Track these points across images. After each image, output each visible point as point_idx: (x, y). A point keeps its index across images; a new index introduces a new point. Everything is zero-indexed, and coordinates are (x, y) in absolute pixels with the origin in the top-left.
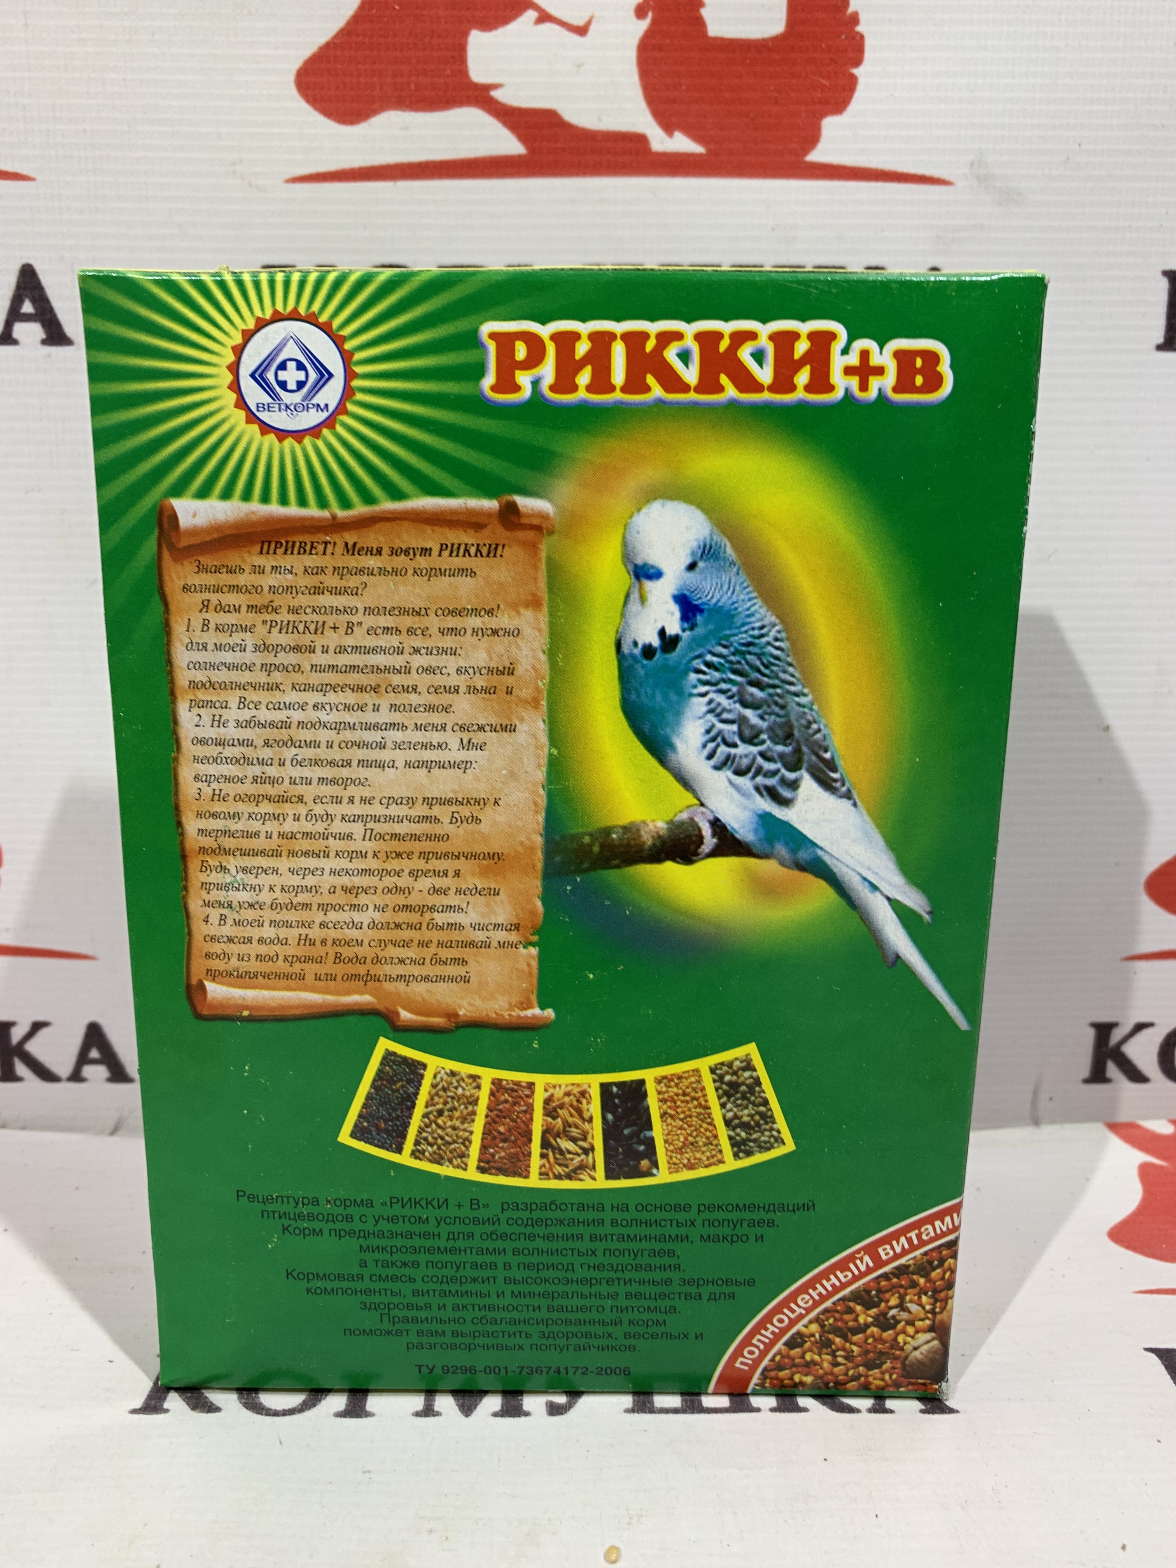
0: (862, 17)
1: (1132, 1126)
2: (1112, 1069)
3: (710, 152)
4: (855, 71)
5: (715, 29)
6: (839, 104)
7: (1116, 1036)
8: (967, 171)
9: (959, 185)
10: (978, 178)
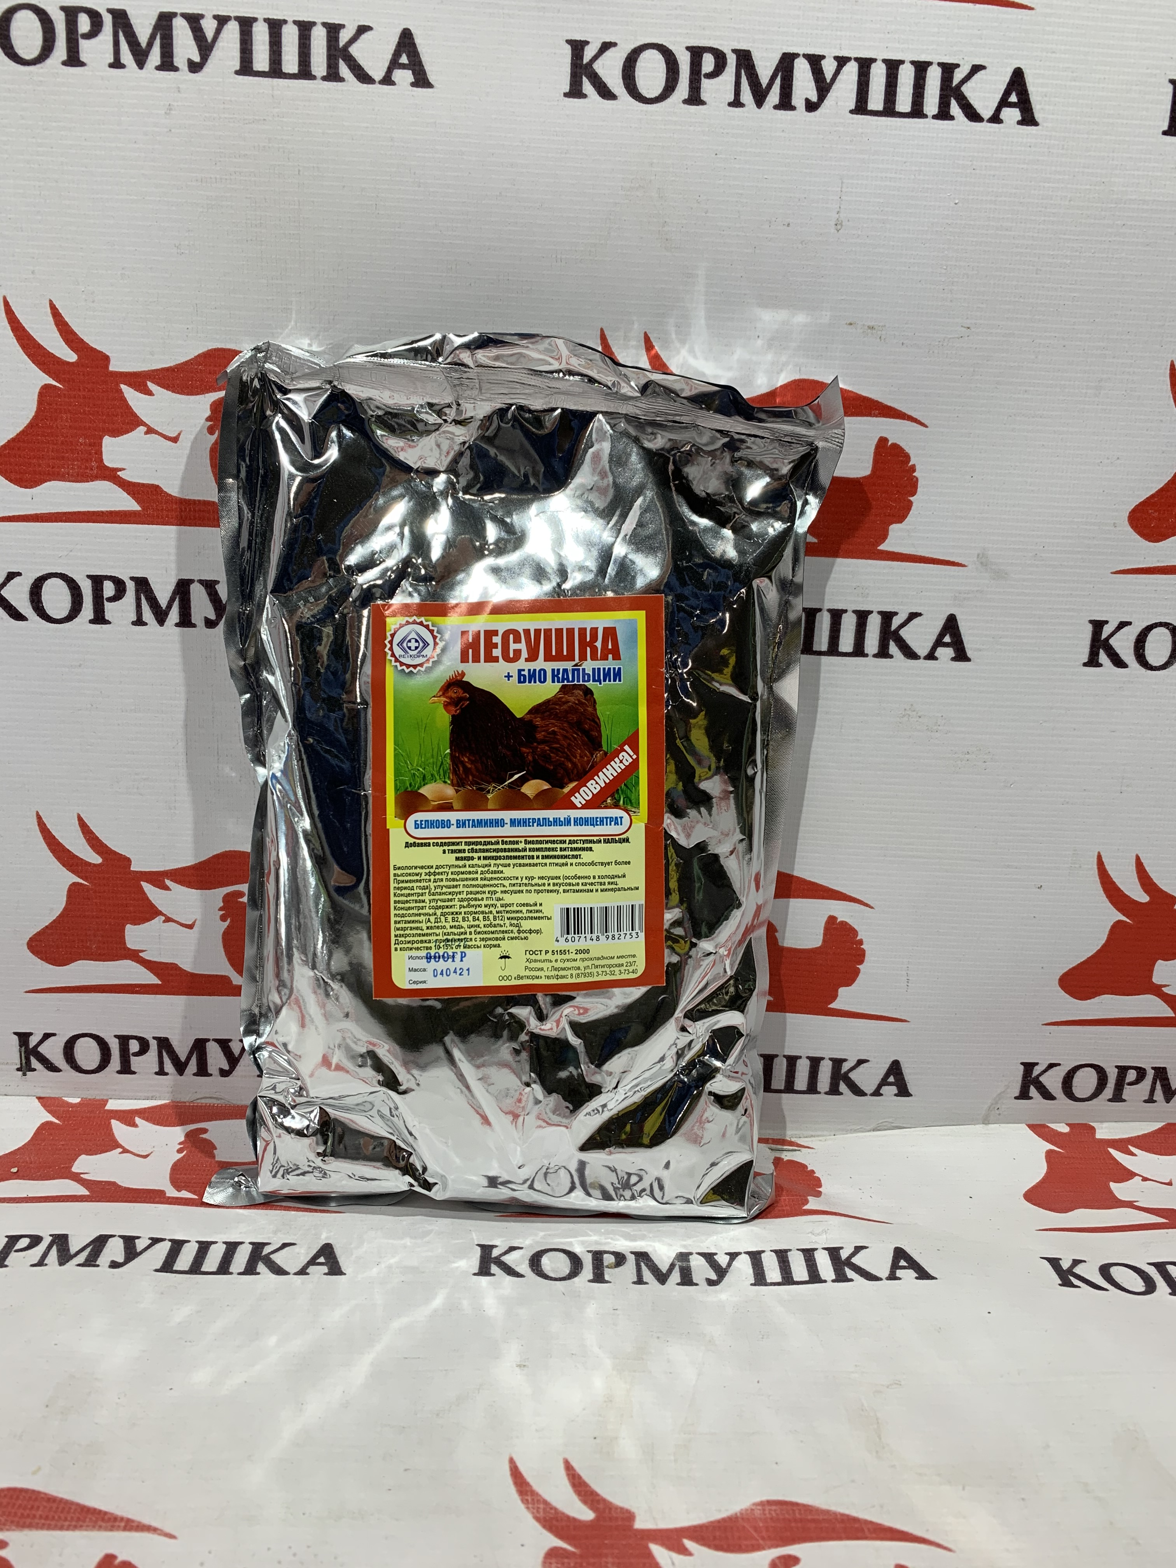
0: (917, 468)
1: (1044, 1126)
2: (1033, 1092)
3: (820, 542)
4: (911, 499)
6: (901, 517)
7: (1036, 1071)
8: (975, 559)
9: (970, 567)
10: (982, 563)
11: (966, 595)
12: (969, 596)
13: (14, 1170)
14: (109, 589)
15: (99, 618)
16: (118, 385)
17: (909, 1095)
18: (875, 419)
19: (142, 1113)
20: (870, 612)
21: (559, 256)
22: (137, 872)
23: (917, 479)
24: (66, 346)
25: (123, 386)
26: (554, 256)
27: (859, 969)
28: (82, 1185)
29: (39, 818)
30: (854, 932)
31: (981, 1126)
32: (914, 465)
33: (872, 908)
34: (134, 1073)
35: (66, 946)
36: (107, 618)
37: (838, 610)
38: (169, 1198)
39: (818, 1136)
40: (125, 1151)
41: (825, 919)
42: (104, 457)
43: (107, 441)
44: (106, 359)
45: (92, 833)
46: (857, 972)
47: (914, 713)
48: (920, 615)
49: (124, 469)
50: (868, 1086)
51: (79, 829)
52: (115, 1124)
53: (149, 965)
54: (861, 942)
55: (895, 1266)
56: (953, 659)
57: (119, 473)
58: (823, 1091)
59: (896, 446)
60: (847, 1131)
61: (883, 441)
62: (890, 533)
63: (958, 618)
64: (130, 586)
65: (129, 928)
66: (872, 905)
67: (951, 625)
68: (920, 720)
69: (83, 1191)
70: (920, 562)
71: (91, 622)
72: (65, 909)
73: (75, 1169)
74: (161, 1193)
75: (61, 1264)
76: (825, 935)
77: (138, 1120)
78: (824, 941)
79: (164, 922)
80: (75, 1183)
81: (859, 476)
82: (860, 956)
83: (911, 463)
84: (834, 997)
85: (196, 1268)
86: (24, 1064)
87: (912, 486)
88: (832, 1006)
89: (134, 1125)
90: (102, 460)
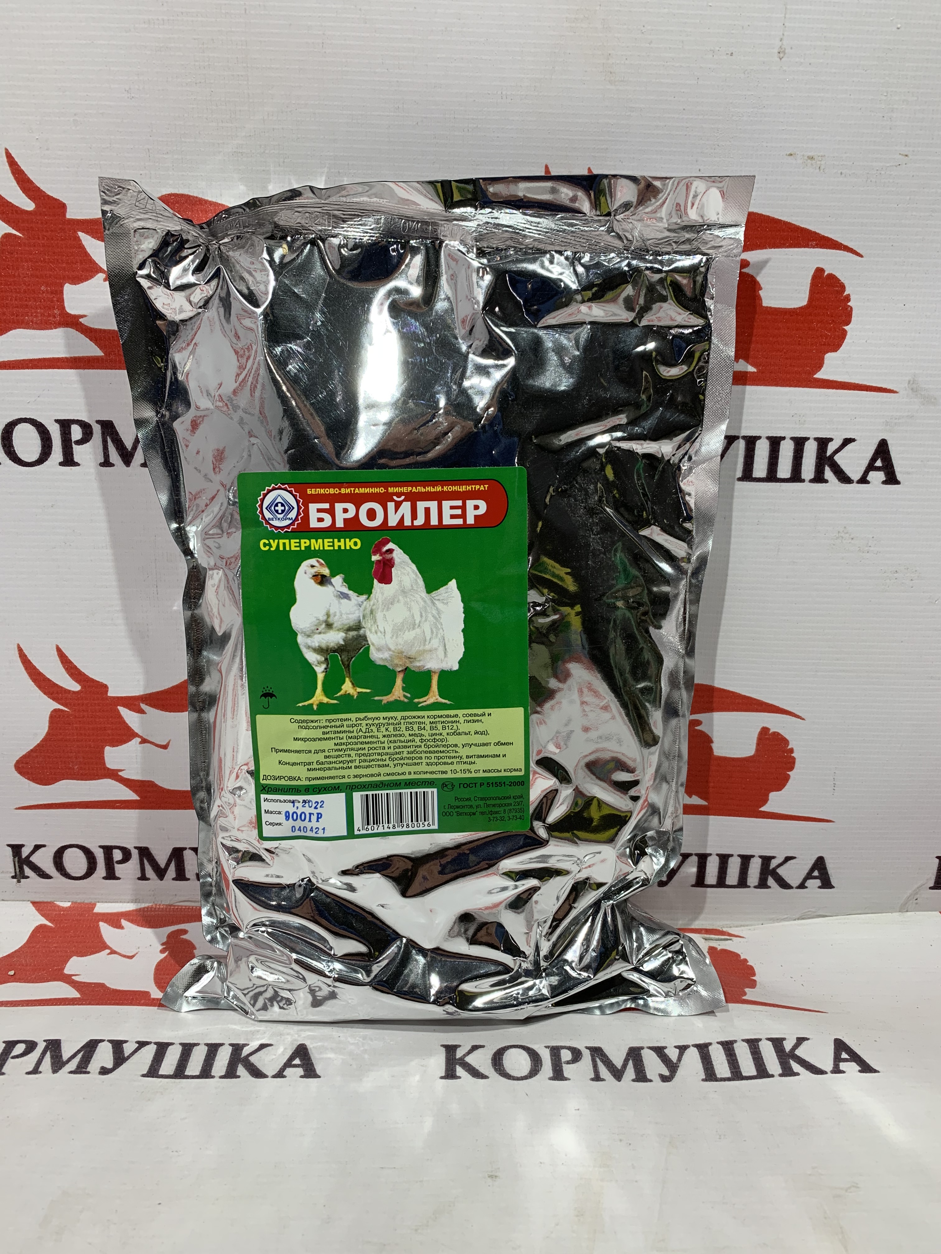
0: (852, 297)
3: (758, 372)
4: (845, 327)
5: (766, 303)
6: (836, 346)
8: (906, 385)
9: (901, 393)
10: (912, 389)
11: (897, 421)
12: (900, 421)
13: (12, 973)
14: (76, 433)
15: (69, 461)
16: (75, 232)
17: (832, 887)
18: (812, 249)
19: (127, 915)
20: (807, 439)
21: (504, 93)
22: (114, 698)
23: (851, 308)
24: (24, 195)
25: (80, 234)
26: (499, 93)
27: (789, 776)
28: (74, 987)
29: (20, 650)
30: (786, 742)
31: (897, 914)
32: (849, 295)
33: (803, 719)
34: (119, 879)
35: (50, 768)
36: (76, 460)
37: (776, 437)
38: (154, 999)
39: (747, 926)
40: (113, 952)
41: (759, 730)
42: (66, 304)
43: (68, 289)
44: (63, 206)
45: (71, 662)
46: (787, 778)
47: (847, 535)
48: (853, 440)
49: (85, 316)
50: (795, 881)
51: (58, 659)
52: (104, 927)
53: (128, 783)
54: (792, 751)
55: (837, 1059)
56: (884, 482)
57: (81, 320)
58: (752, 885)
59: (832, 277)
60: (774, 920)
61: (819, 271)
62: (826, 361)
63: (889, 442)
64: (97, 430)
65: (108, 749)
66: (803, 717)
67: (882, 449)
68: (853, 541)
69: (74, 994)
70: (854, 390)
71: (61, 464)
72: (48, 734)
73: (67, 971)
74: (146, 994)
75: (55, 1071)
76: (758, 744)
77: (124, 922)
78: (757, 750)
79: (141, 743)
80: (67, 985)
81: (796, 306)
82: (790, 764)
83: (845, 294)
84: (765, 801)
85: (180, 1073)
86: (18, 873)
87: (847, 316)
88: (762, 809)
89: (120, 927)
90: (64, 308)
